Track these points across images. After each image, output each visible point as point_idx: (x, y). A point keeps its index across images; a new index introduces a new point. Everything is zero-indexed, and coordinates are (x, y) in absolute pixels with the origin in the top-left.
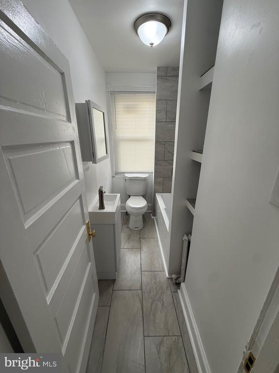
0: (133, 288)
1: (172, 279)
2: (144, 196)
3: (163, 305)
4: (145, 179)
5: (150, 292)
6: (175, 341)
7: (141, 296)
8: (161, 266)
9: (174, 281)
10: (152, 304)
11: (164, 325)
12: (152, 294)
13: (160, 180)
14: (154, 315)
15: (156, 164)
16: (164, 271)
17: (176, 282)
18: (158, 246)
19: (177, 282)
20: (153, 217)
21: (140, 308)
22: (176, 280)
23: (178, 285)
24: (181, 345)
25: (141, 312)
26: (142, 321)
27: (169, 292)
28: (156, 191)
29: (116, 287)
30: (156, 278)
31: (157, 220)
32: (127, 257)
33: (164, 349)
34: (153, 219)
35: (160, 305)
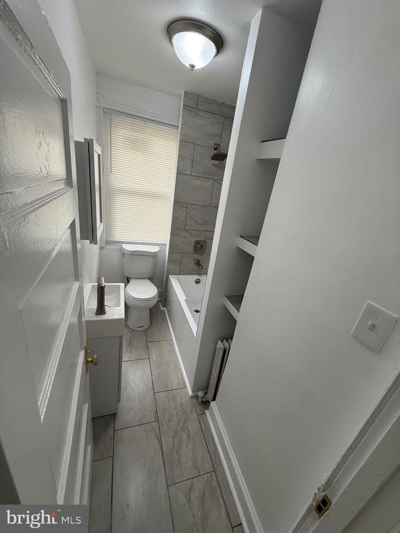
0: (144, 421)
1: (197, 397)
2: (151, 279)
3: (188, 437)
4: (154, 255)
5: (170, 421)
6: (208, 479)
7: (157, 431)
8: (180, 380)
9: (200, 400)
10: (174, 437)
11: (193, 464)
12: (173, 423)
13: (177, 256)
14: (178, 453)
15: (172, 234)
16: (186, 387)
17: (202, 401)
18: (174, 351)
19: (204, 400)
20: (162, 309)
21: (159, 448)
22: (203, 398)
23: (206, 404)
24: (215, 482)
25: (160, 453)
26: (163, 466)
27: (195, 416)
28: (169, 273)
29: (119, 424)
30: (176, 400)
31: (168, 311)
32: (130, 374)
33: (195, 495)
34: (164, 311)
35: (185, 436)
